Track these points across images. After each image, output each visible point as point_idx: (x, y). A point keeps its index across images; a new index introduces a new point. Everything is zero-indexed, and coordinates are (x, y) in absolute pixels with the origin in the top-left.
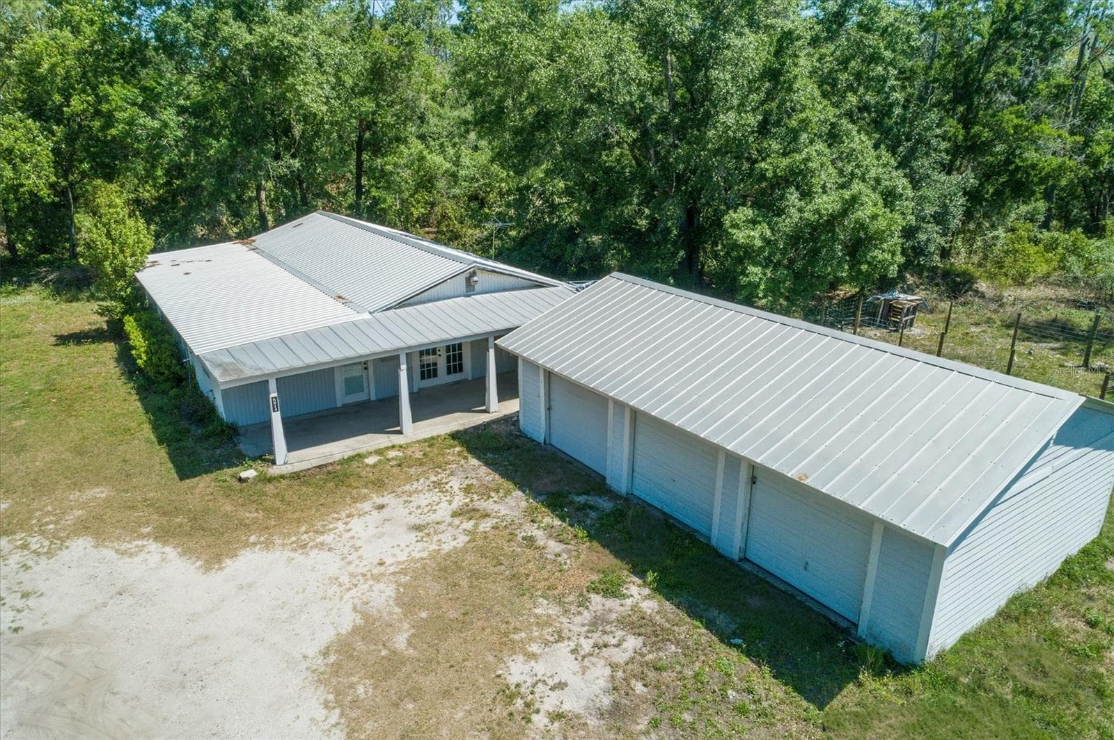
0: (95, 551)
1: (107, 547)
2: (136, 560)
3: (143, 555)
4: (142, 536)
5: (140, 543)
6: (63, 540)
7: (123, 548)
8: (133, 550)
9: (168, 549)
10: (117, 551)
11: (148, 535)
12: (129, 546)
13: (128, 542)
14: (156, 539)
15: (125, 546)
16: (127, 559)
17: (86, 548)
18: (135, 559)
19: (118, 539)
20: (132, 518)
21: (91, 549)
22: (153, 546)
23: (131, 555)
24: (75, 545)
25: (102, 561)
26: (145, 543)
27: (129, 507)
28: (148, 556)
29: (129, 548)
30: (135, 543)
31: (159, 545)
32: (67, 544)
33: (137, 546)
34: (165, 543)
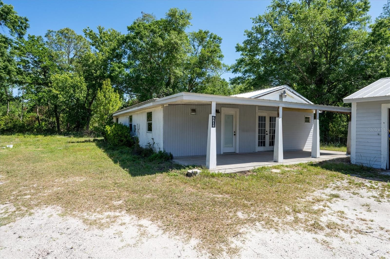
0: (61, 219)
1: (75, 216)
2: (109, 231)
3: (116, 227)
4: (115, 208)
5: (112, 214)
6: (30, 207)
7: (93, 218)
8: (103, 221)
9: (145, 222)
10: (85, 221)
11: (120, 207)
12: (100, 216)
13: (98, 212)
14: (128, 211)
15: (93, 217)
16: (96, 231)
17: (52, 215)
18: (106, 231)
19: (88, 209)
20: (104, 194)
21: (58, 217)
22: (127, 218)
23: (101, 226)
24: (41, 212)
25: (65, 231)
26: (117, 214)
27: (102, 186)
28: (122, 228)
29: (99, 219)
30: (107, 214)
31: (134, 216)
32: (32, 211)
33: (108, 217)
34: (140, 216)
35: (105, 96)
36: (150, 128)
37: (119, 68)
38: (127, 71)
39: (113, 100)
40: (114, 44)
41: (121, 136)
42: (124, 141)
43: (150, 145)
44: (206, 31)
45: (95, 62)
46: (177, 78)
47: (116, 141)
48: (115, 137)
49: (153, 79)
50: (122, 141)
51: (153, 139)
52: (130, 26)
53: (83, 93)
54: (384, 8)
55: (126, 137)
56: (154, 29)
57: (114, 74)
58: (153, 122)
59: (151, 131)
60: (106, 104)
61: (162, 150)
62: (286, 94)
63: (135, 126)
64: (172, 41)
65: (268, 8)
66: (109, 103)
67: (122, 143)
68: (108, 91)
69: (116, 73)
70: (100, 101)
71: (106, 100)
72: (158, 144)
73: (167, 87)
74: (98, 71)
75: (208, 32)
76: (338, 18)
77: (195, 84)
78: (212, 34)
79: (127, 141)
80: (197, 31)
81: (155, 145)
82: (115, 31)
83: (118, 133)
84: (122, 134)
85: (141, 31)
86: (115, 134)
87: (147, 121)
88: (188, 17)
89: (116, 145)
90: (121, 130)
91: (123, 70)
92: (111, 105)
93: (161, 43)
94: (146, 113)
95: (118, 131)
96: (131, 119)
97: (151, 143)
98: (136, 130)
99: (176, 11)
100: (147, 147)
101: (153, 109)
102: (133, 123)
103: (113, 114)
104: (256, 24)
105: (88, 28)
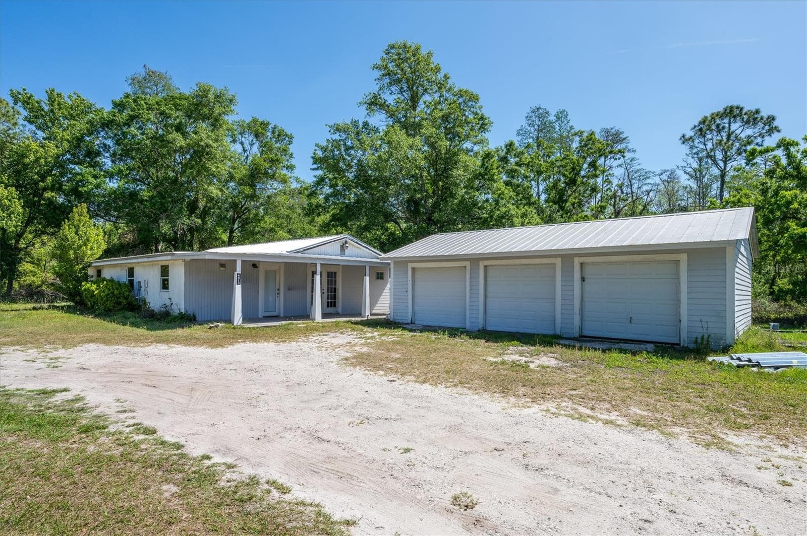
35: (77, 233)
36: (165, 285)
37: (95, 177)
38: (113, 185)
39: (93, 239)
40: (81, 126)
41: (118, 296)
42: (123, 304)
43: (166, 307)
44: (264, 121)
45: (42, 161)
46: (210, 199)
47: (110, 304)
48: (108, 298)
49: (164, 201)
50: (119, 304)
51: (170, 299)
52: (117, 99)
53: (13, 218)
54: (527, 117)
55: (126, 298)
56: (167, 111)
57: (85, 189)
58: (171, 278)
59: (167, 288)
60: (80, 247)
61: (183, 311)
62: (347, 245)
63: (140, 282)
64: (202, 143)
65: (359, 105)
66: (85, 244)
67: (119, 307)
68: (83, 226)
69: (90, 187)
70: (68, 241)
71: (79, 239)
72: (177, 304)
73: (190, 216)
74: (48, 178)
75: (268, 124)
76: (436, 142)
77: (246, 209)
78: (275, 128)
79: (128, 304)
80: (248, 120)
81: (174, 307)
82: (83, 100)
83: (113, 293)
84: (120, 294)
85: (140, 114)
86: (108, 294)
87: (162, 276)
88: (231, 101)
89: (110, 310)
90: (117, 289)
91: (104, 182)
92: (89, 247)
93: (180, 141)
94: (160, 267)
95: (113, 289)
96: (131, 272)
97: (168, 303)
98: (143, 289)
99: (209, 90)
100: (162, 309)
101: (170, 261)
102: (136, 279)
103: (92, 263)
104: (333, 135)
105: (24, 90)
